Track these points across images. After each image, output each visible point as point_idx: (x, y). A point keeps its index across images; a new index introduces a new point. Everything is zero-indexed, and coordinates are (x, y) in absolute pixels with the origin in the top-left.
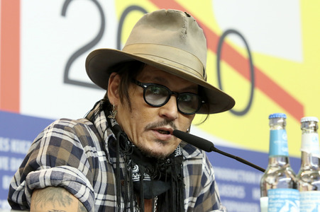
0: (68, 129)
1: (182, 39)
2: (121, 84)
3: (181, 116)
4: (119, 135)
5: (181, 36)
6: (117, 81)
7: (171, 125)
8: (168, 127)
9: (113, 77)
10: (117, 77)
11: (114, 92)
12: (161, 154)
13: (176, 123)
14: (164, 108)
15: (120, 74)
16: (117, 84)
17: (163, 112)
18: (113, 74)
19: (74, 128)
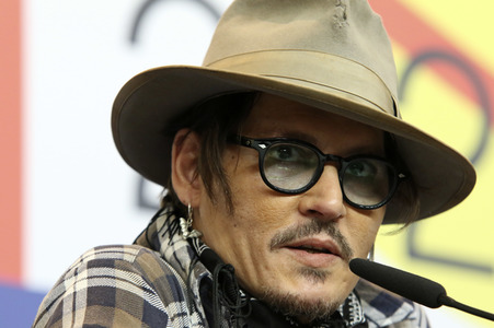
0: (125, 267)
1: (336, 31)
2: (203, 152)
3: (353, 213)
4: (217, 270)
5: (333, 26)
6: (193, 149)
7: (332, 233)
8: (323, 237)
9: (183, 139)
10: (191, 139)
11: (186, 177)
12: (319, 303)
13: (343, 228)
14: (311, 195)
15: (199, 131)
16: (192, 156)
17: (308, 202)
18: (181, 133)
19: (135, 263)
